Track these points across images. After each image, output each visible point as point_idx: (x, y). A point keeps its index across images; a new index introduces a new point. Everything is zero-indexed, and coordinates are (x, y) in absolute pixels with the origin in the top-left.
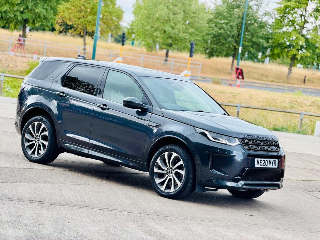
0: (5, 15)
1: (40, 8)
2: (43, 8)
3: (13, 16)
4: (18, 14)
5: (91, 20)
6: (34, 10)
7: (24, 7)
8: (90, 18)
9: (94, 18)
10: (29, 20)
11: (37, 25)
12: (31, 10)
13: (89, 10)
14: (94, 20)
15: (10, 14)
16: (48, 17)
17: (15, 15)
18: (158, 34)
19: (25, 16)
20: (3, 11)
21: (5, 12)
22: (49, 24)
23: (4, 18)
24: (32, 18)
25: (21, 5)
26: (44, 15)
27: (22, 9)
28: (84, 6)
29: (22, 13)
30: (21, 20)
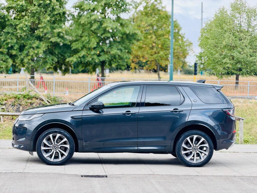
0: (84, 59)
1: (115, 49)
2: (118, 49)
3: (90, 59)
4: (95, 57)
5: (164, 55)
6: (109, 52)
7: (100, 50)
8: (162, 53)
9: (166, 53)
10: (106, 61)
11: (114, 66)
12: (107, 52)
13: (160, 46)
14: (166, 55)
15: (87, 58)
16: (123, 57)
17: (93, 59)
18: (227, 60)
19: (102, 58)
20: (81, 56)
21: (83, 57)
22: (125, 64)
23: (83, 62)
24: (109, 59)
25: (97, 49)
26: (119, 56)
27: (98, 52)
28: (155, 43)
29: (99, 55)
30: (99, 63)
